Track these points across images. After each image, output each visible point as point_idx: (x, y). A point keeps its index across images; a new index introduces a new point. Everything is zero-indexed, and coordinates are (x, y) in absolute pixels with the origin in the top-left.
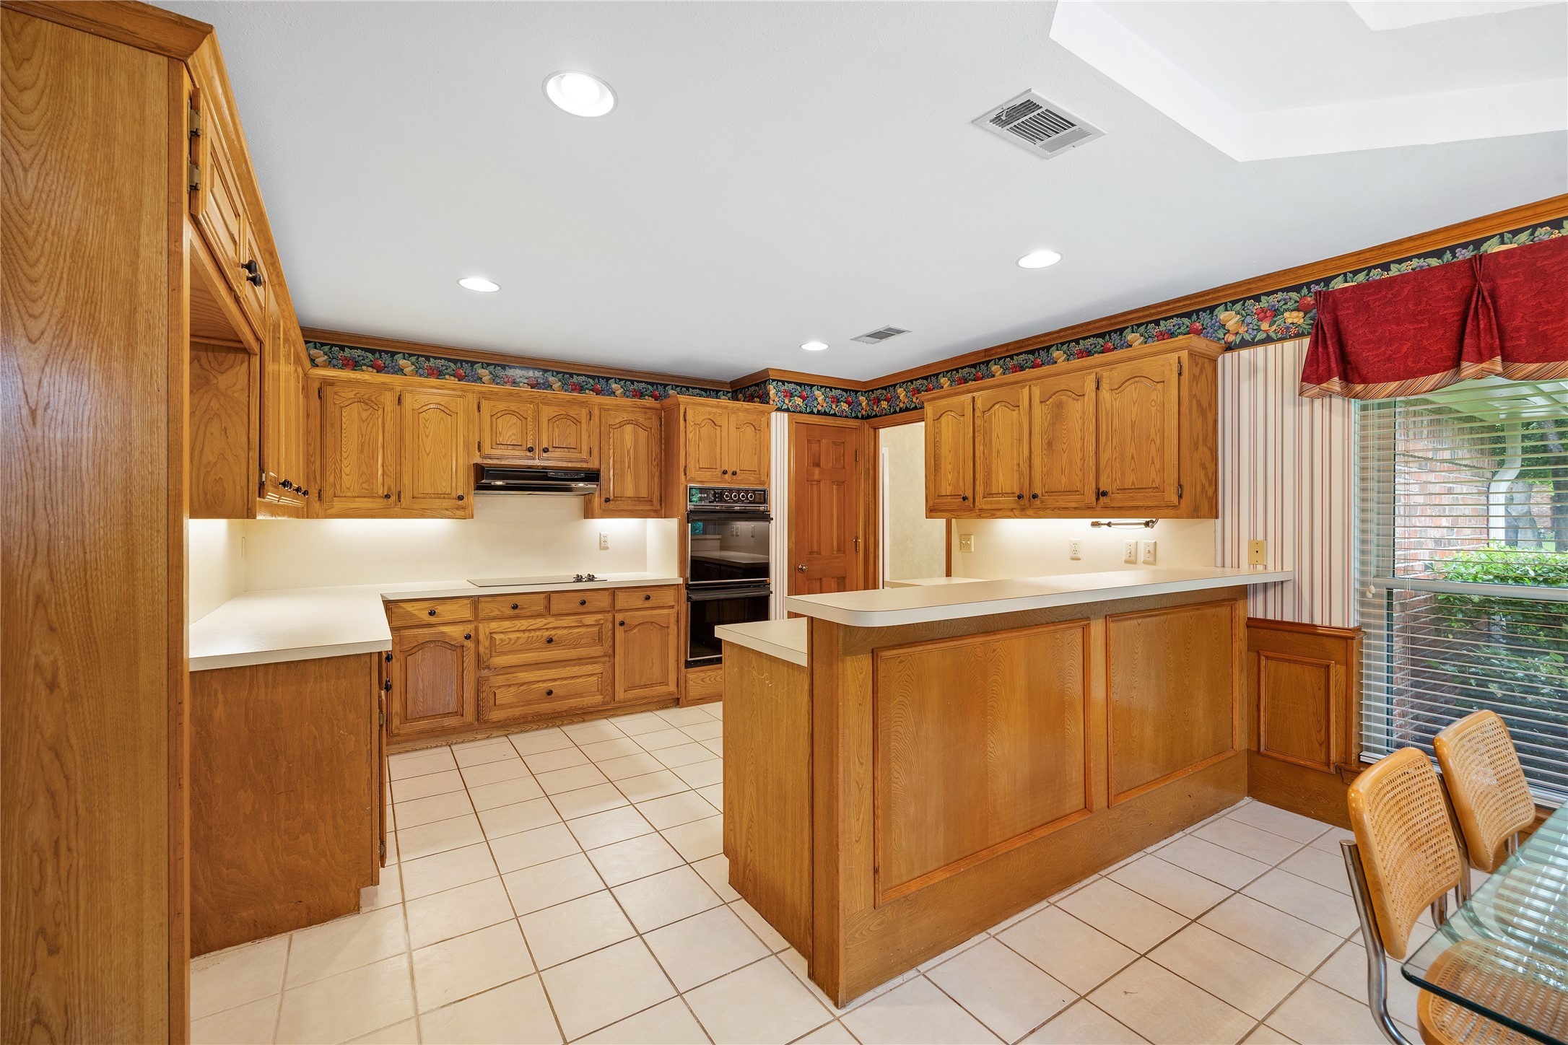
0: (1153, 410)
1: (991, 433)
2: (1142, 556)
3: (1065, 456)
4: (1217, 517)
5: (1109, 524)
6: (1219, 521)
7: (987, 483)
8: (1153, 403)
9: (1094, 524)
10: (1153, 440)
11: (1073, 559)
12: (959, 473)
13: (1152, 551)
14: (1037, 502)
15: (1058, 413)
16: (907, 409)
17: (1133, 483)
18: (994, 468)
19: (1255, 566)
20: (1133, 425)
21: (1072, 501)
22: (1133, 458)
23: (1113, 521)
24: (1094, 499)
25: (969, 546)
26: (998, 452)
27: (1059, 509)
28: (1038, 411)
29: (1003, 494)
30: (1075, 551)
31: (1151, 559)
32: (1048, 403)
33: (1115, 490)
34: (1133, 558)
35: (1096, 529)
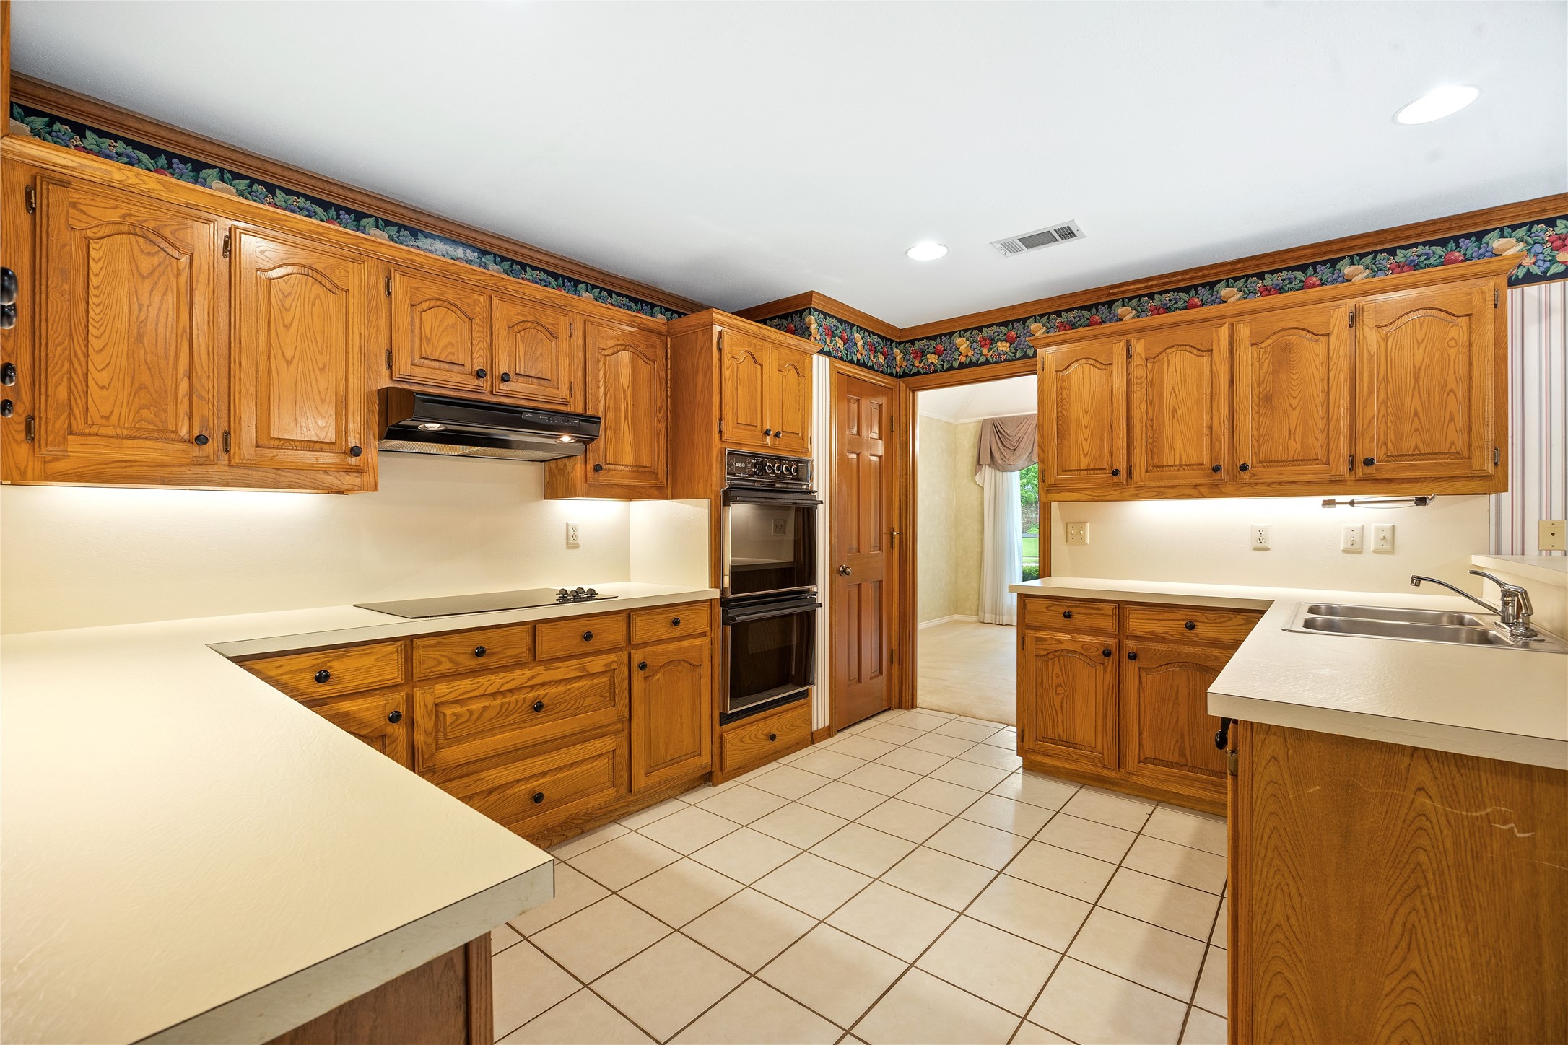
0: (1452, 352)
1: (1161, 386)
2: (1371, 544)
3: (1294, 415)
4: (1506, 490)
5: (1352, 503)
6: (1505, 497)
7: (1153, 451)
8: (1452, 343)
9: (1326, 503)
10: (1452, 390)
11: (1256, 549)
12: (1102, 440)
13: (1388, 536)
14: (1246, 475)
15: (1283, 357)
16: (972, 364)
17: (1416, 447)
18: (1166, 432)
19: (1549, 552)
20: (1417, 372)
21: (1309, 472)
22: (1416, 414)
23: (1357, 498)
24: (1346, 469)
25: (1082, 537)
26: (1174, 411)
27: (1279, 483)
28: (1247, 358)
29: (1181, 466)
30: (1261, 540)
31: (1388, 547)
32: (1263, 345)
33: (1382, 456)
34: (1356, 547)
35: (1329, 510)
